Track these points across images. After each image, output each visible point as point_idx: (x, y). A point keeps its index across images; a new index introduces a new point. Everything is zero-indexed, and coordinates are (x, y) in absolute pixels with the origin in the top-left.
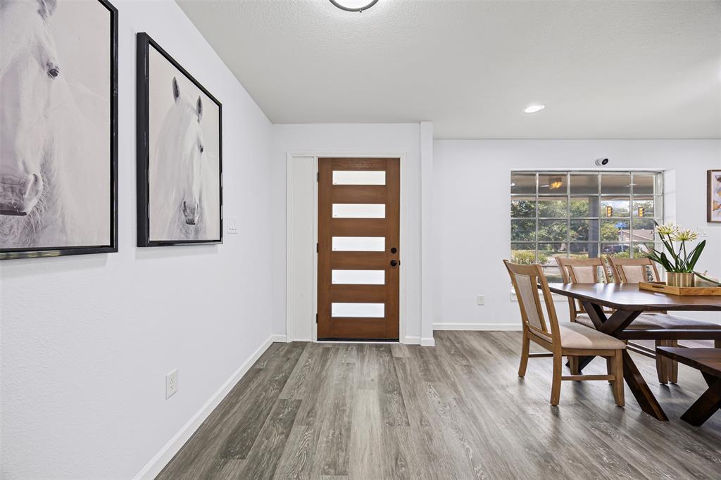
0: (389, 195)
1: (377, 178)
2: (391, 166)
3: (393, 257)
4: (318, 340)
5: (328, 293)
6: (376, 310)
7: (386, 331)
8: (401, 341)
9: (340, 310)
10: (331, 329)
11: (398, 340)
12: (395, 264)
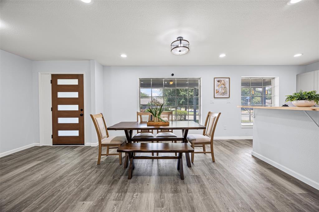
0: (79, 88)
1: (75, 82)
2: (80, 77)
3: (81, 113)
4: (53, 145)
5: (57, 127)
6: (76, 133)
7: (79, 141)
8: (85, 145)
9: (61, 133)
10: (58, 141)
11: (84, 144)
12: (82, 115)
